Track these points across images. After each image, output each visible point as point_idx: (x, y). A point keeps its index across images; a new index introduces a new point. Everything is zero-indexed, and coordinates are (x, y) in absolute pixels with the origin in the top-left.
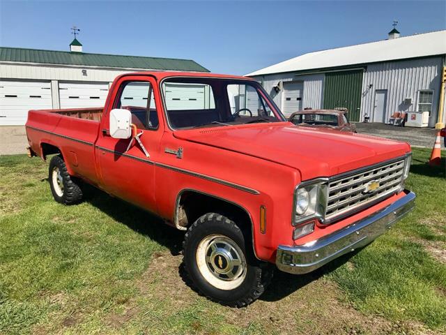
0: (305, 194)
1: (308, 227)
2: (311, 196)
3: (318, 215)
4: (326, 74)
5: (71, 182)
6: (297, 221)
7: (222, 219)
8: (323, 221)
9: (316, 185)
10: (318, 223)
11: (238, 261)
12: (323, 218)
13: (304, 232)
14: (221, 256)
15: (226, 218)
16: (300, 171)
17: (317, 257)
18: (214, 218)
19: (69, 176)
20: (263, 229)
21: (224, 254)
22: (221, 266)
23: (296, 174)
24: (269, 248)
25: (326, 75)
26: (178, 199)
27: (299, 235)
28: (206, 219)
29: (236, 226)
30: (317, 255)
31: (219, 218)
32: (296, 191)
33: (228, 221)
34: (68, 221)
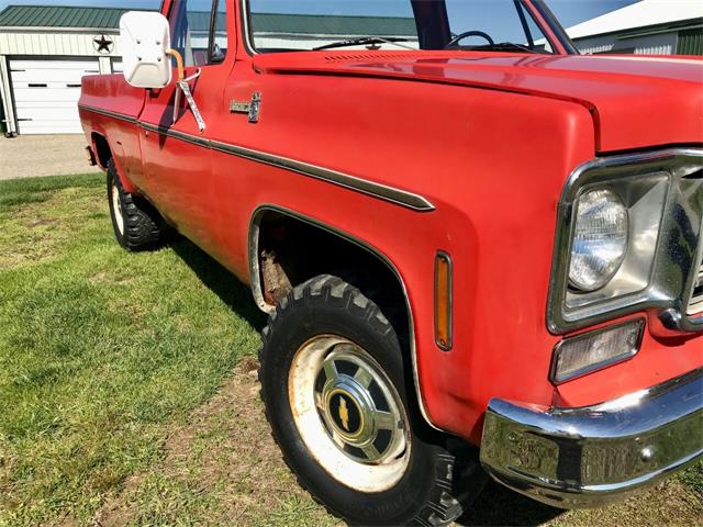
0: (613, 212)
1: (617, 338)
2: (638, 222)
3: (658, 295)
4: (681, 34)
5: (133, 206)
6: (571, 317)
7: (346, 293)
8: (677, 317)
9: (663, 179)
10: (658, 326)
11: (393, 418)
12: (679, 305)
13: (597, 354)
14: (346, 397)
15: (355, 291)
16: (593, 112)
17: (645, 460)
18: (326, 288)
19: (130, 196)
20: (444, 337)
21: (354, 395)
22: (345, 425)
23: (573, 121)
24: (465, 402)
25: (679, 36)
26: (252, 234)
27: (578, 366)
28: (307, 291)
29: (381, 317)
30: (647, 452)
31: (339, 290)
32: (571, 194)
33: (361, 301)
34: (121, 279)
